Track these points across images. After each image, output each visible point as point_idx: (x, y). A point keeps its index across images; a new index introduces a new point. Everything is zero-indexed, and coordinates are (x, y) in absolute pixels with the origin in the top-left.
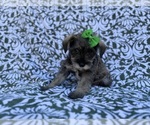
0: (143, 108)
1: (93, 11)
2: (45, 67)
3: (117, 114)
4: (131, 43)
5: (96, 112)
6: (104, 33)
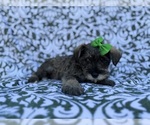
0: (114, 94)
2: (21, 60)
3: (85, 105)
4: (115, 30)
5: (60, 104)
6: (87, 20)
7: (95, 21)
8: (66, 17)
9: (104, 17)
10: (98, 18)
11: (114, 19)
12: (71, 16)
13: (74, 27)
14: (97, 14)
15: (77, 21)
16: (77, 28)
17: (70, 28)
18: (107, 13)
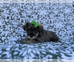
1: (40, 5)
4: (58, 21)
6: (46, 16)
7: (49, 16)
8: (36, 14)
9: (53, 15)
10: (50, 15)
11: (57, 16)
12: (39, 14)
13: (40, 19)
14: (50, 13)
15: (41, 16)
16: (42, 19)
17: (38, 19)
18: (54, 13)
